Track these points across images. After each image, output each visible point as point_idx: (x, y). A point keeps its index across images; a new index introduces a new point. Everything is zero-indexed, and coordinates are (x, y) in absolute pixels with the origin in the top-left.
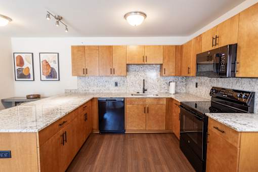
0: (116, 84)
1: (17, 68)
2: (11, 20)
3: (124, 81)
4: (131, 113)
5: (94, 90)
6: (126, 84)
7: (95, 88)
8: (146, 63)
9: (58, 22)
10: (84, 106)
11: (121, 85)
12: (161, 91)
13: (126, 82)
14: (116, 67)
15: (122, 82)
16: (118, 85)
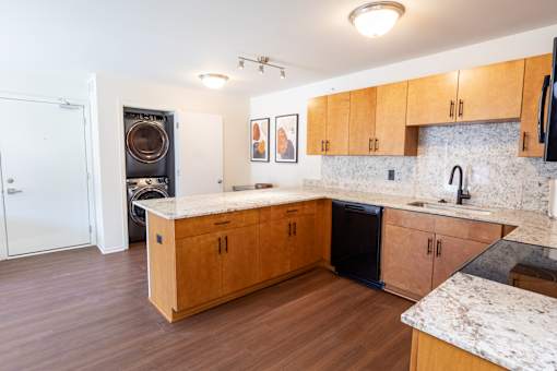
0: (391, 175)
1: (254, 142)
2: (227, 78)
3: (409, 170)
4: (396, 246)
5: (346, 185)
6: (414, 175)
7: (349, 181)
8: (459, 119)
9: (261, 68)
10: (290, 209)
11: (404, 177)
12: (525, 207)
13: (414, 169)
14: (381, 135)
15: (404, 169)
16: (396, 176)
